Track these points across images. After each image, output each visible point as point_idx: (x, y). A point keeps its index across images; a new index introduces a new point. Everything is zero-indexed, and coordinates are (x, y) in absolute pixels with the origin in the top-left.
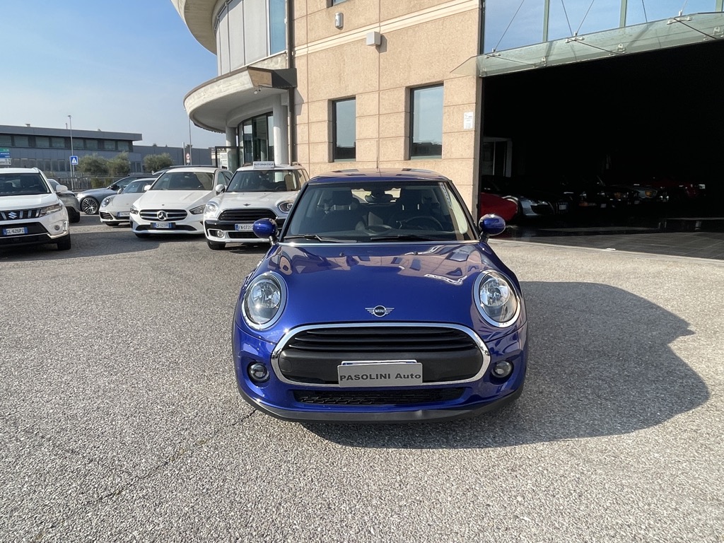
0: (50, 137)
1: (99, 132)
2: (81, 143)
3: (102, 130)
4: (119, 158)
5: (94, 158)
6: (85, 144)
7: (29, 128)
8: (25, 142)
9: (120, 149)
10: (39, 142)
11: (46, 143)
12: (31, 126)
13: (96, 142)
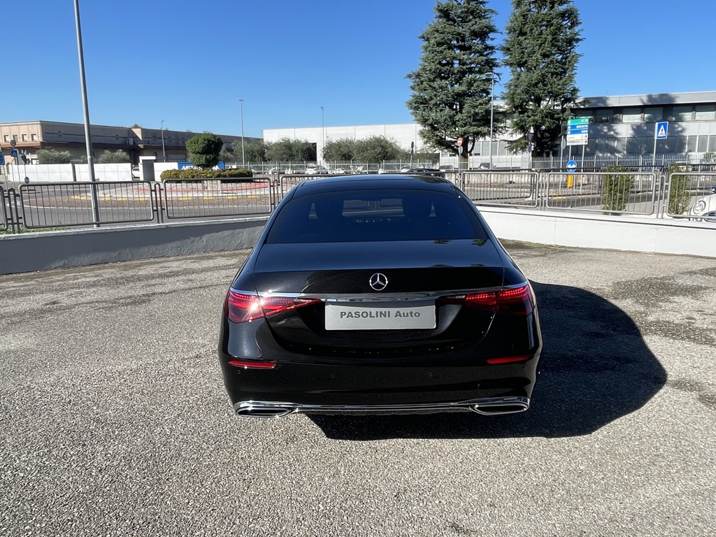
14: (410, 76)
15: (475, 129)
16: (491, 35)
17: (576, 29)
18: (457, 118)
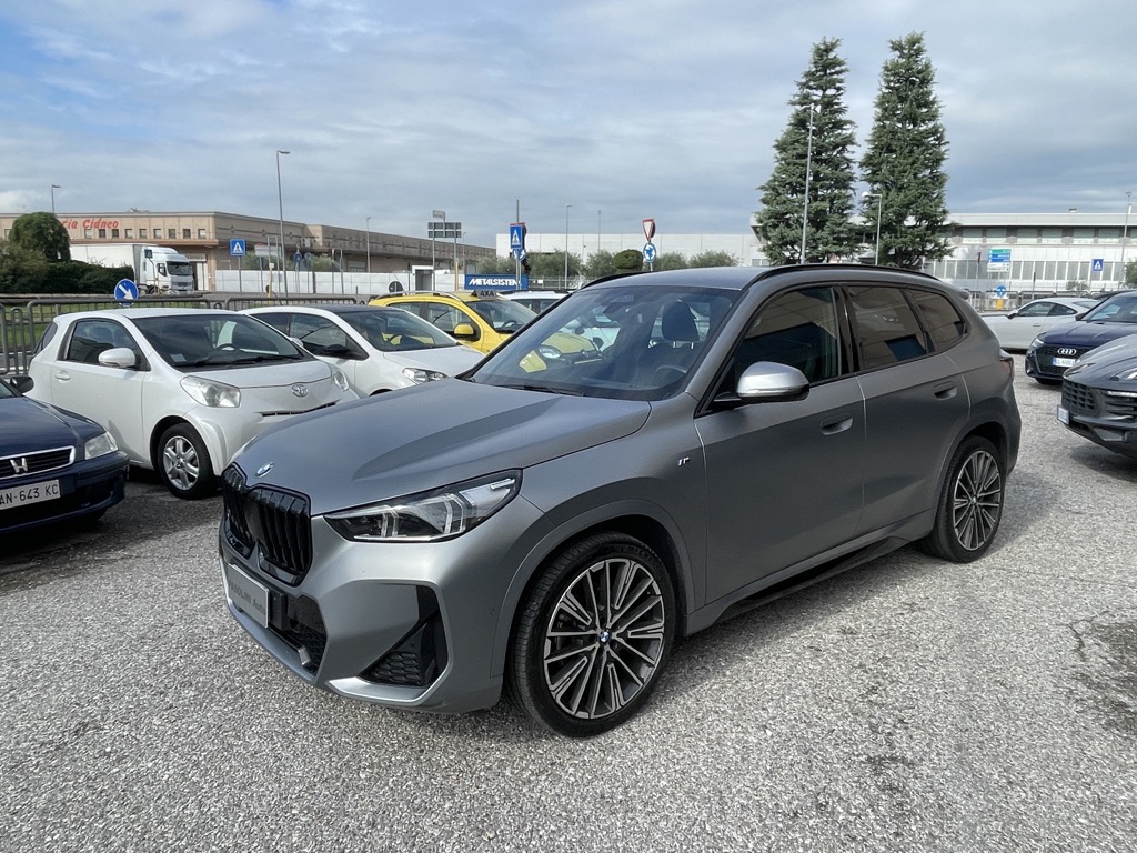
0: (1096, 229)
8: (1059, 237)
10: (1077, 237)
14: (762, 188)
15: (838, 248)
16: (849, 147)
17: (943, 148)
18: (818, 235)
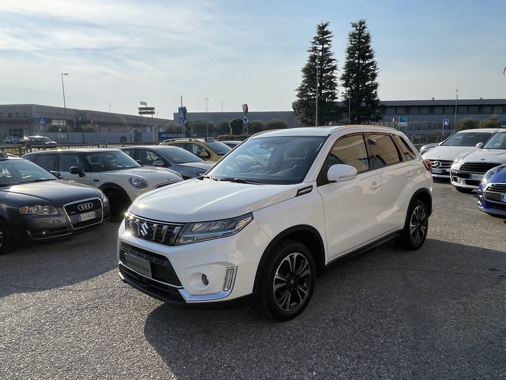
0: (444, 106)
1: (481, 100)
2: (465, 109)
3: (484, 99)
4: (490, 119)
5: (470, 120)
6: (468, 109)
7: (433, 101)
8: (427, 110)
9: (495, 111)
10: (436, 110)
11: (441, 110)
12: (435, 99)
13: (477, 107)
14: (297, 90)
18: (323, 112)
